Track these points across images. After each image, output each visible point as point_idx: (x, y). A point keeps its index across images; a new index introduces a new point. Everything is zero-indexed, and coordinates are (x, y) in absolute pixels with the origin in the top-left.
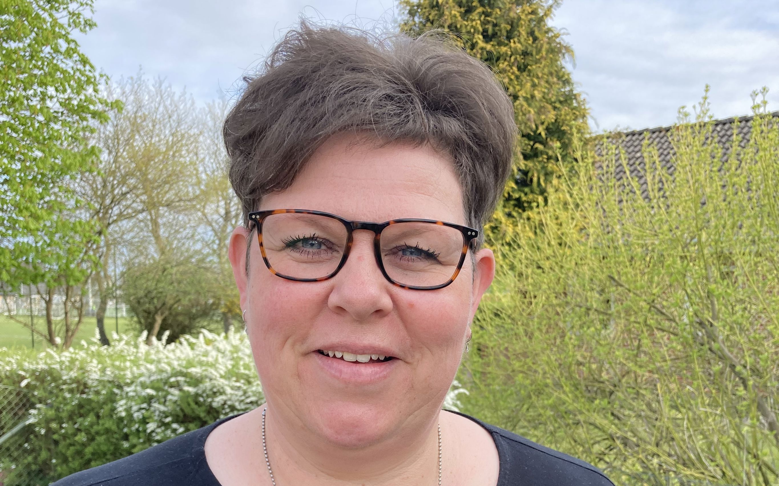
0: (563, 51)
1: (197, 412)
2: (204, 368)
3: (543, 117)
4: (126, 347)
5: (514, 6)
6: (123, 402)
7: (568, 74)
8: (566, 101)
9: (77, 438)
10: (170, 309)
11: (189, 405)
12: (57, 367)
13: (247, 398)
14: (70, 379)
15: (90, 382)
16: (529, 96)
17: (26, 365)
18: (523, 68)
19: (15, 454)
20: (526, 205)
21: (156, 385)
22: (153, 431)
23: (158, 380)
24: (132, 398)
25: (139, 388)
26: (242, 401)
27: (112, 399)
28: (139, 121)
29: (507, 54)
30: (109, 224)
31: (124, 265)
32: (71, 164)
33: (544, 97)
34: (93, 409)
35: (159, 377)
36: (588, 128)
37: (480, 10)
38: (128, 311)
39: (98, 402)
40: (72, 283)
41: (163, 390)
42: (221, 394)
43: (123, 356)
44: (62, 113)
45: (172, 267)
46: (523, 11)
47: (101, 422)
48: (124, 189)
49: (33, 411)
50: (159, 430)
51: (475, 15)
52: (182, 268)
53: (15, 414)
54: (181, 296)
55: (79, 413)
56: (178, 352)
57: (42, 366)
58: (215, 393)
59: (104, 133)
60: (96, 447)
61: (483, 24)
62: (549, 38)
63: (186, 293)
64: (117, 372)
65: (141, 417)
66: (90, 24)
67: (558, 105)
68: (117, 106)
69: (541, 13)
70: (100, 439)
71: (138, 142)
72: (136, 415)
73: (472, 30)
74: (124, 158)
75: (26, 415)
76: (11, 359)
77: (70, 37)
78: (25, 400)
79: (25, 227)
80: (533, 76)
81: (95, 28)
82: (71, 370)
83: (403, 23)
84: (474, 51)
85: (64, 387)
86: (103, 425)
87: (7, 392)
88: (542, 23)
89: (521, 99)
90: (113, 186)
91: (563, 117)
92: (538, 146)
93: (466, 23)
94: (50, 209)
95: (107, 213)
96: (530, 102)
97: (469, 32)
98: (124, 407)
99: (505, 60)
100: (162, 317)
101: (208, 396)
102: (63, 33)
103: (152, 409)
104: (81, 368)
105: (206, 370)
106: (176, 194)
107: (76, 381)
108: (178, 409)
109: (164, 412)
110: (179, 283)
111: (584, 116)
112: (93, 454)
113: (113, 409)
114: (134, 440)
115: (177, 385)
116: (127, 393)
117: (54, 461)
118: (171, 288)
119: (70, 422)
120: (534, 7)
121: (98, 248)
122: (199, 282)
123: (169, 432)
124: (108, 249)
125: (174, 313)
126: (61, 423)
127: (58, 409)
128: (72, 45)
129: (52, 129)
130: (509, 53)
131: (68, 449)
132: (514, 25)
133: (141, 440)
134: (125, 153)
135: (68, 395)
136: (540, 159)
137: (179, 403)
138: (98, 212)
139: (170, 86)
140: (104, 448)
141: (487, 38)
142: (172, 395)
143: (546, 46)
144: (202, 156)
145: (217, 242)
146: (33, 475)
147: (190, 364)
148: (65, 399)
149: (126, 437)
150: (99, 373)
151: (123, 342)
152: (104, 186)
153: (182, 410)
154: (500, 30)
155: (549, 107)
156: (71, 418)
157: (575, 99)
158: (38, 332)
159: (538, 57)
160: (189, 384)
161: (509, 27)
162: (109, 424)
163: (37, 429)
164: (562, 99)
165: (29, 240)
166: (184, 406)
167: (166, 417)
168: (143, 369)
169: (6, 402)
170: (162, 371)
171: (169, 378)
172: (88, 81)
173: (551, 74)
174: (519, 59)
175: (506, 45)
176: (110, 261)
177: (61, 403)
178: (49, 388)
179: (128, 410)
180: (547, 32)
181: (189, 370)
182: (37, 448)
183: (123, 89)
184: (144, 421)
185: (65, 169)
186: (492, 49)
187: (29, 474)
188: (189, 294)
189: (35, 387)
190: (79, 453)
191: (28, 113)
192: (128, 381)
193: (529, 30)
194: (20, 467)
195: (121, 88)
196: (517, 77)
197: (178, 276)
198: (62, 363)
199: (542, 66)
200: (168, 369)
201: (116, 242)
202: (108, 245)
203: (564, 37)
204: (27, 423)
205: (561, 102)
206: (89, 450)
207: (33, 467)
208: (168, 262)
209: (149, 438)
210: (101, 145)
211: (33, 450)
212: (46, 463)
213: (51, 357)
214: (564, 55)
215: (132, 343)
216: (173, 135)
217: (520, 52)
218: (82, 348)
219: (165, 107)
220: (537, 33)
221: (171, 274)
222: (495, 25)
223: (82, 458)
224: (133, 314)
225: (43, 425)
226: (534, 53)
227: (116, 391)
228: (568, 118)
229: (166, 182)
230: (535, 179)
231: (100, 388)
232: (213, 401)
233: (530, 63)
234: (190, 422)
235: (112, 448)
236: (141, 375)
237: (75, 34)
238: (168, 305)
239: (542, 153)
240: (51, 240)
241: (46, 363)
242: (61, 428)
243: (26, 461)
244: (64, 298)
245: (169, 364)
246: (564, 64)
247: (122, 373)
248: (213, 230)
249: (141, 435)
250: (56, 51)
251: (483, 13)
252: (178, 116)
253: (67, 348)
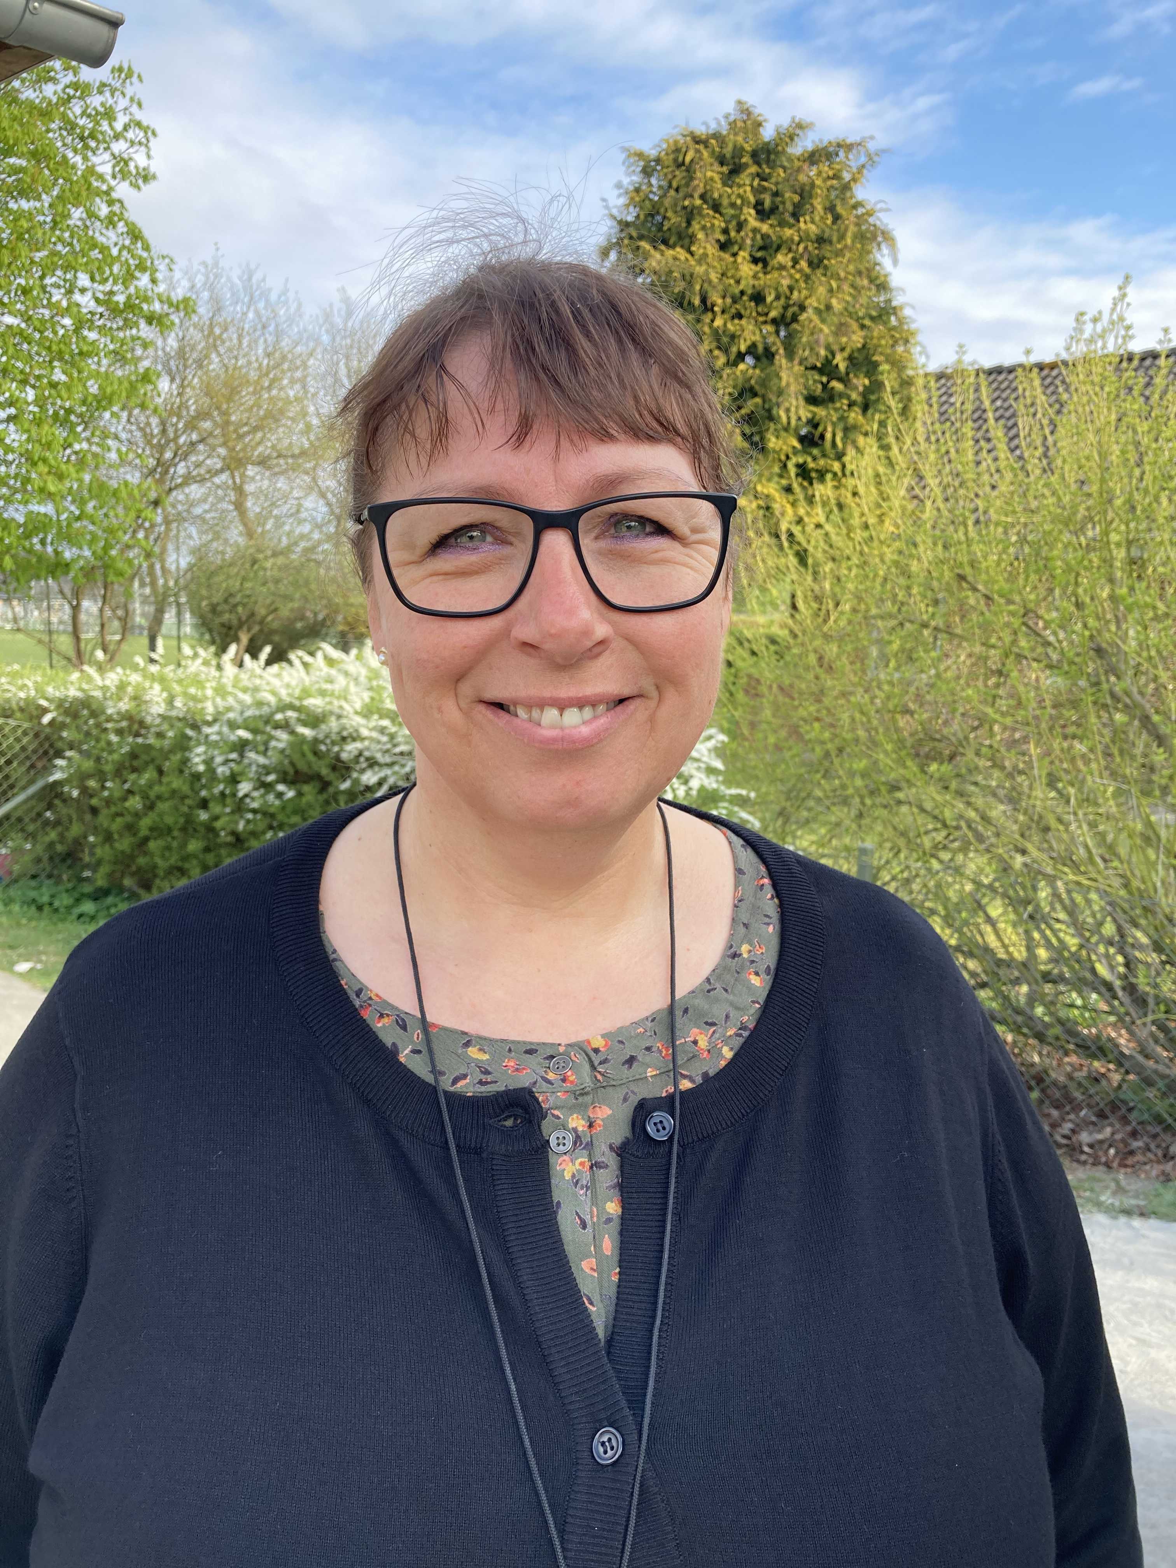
0: (880, 239)
1: (315, 768)
2: (327, 699)
3: (844, 340)
4: (203, 668)
5: (806, 166)
6: (201, 749)
7: (886, 276)
8: (880, 316)
9: (127, 804)
10: (261, 622)
11: (303, 755)
12: (98, 694)
13: (395, 746)
14: (118, 713)
15: (149, 720)
16: (822, 307)
17: (50, 690)
18: (816, 263)
19: (31, 828)
20: (813, 475)
21: (252, 726)
22: (246, 796)
23: (255, 717)
24: (215, 745)
25: (225, 729)
26: (387, 751)
27: (183, 744)
28: (217, 331)
29: (792, 240)
30: (170, 490)
31: (193, 552)
32: (113, 393)
33: (846, 309)
34: (153, 760)
35: (257, 713)
36: (911, 360)
37: (753, 169)
38: (195, 626)
39: (161, 749)
40: (111, 578)
41: (263, 733)
42: (354, 740)
43: (199, 682)
44: (101, 315)
45: (266, 558)
46: (819, 173)
47: (165, 780)
48: (194, 437)
49: (60, 762)
50: (256, 794)
51: (744, 178)
52: (280, 560)
53: (32, 766)
54: (279, 604)
55: (132, 766)
56: (286, 678)
57: (73, 693)
58: (344, 739)
59: (163, 350)
60: (157, 819)
61: (756, 191)
62: (857, 217)
63: (288, 598)
64: (191, 704)
65: (228, 773)
66: (146, 177)
67: (867, 322)
68: (186, 306)
69: (847, 176)
70: (162, 806)
71: (214, 364)
72: (220, 770)
73: (739, 202)
74: (194, 388)
75: (49, 768)
76: (27, 682)
77: (114, 195)
78: (47, 745)
79: (42, 490)
80: (832, 277)
81: (153, 185)
82: (120, 699)
83: (631, 188)
84: (742, 233)
85: (109, 725)
86: (169, 784)
87: (20, 732)
88: (848, 194)
89: (810, 310)
90: (176, 431)
91: (875, 341)
92: (835, 384)
93: (729, 190)
94: (81, 463)
95: (166, 472)
96: (824, 315)
97: (733, 205)
98: (203, 757)
99: (790, 250)
100: (249, 636)
101: (333, 743)
102: (104, 188)
103: (246, 761)
104: (135, 698)
105: (330, 703)
106: (273, 447)
107: (129, 717)
108: (286, 762)
109: (264, 767)
110: (277, 581)
111: (907, 341)
112: (151, 829)
113: (185, 761)
114: (216, 808)
115: (285, 726)
116: (207, 736)
117: (91, 839)
118: (264, 590)
119: (117, 780)
120: (837, 167)
121: (153, 526)
122: (307, 583)
123: (271, 797)
124: (168, 530)
125: (266, 630)
126: (102, 780)
127: (98, 759)
128: (116, 208)
129: (84, 338)
130: (796, 238)
131: (113, 820)
132: (806, 194)
133: (228, 810)
134: (196, 380)
135: (114, 738)
136: (838, 405)
137: (288, 752)
138: (152, 472)
139: (264, 280)
140: (169, 820)
141: (762, 213)
142: (278, 740)
143: (852, 229)
144: (312, 390)
145: (335, 523)
146: (57, 860)
147: (306, 693)
148: (109, 743)
149: (204, 804)
150: (163, 705)
151: (199, 661)
152: (164, 431)
153: (292, 764)
154: (784, 203)
155: (855, 326)
156: (118, 773)
157: (895, 314)
158: (59, 653)
159: (839, 246)
160: (305, 724)
161: (796, 198)
162: (177, 783)
163: (66, 789)
164: (874, 313)
165: (47, 509)
166: (296, 757)
167: (268, 774)
168: (231, 700)
169: (17, 747)
170: (260, 704)
171: (273, 714)
172: (142, 267)
173: (860, 273)
174: (810, 248)
175: (791, 226)
176: (170, 547)
177: (103, 750)
178: (85, 728)
179: (209, 762)
180: (855, 207)
181: (306, 703)
182: (65, 819)
183: (191, 280)
184: (234, 779)
185: (103, 401)
186: (770, 232)
187: (51, 859)
188: (292, 600)
189: (63, 726)
190: (131, 828)
191: (47, 313)
192: (209, 718)
193: (828, 204)
194: (40, 848)
195: (189, 280)
196: (807, 278)
197: (275, 573)
198: (105, 689)
199: (845, 261)
200: (272, 700)
201: (180, 519)
202: (167, 522)
203: (880, 215)
204: (51, 779)
205: (872, 318)
206: (145, 823)
207: (59, 848)
208: (259, 551)
209: (240, 807)
210: (160, 367)
211: (57, 823)
212: (79, 843)
213: (90, 680)
214: (879, 245)
215: (214, 662)
216: (268, 355)
217: (813, 237)
218: (135, 668)
219: (257, 313)
220: (839, 209)
221: (265, 569)
222: (776, 194)
223: (135, 835)
224: (203, 630)
225: (75, 783)
226: (835, 239)
227: (190, 732)
228: (883, 342)
229: (256, 429)
230: (828, 436)
231: (165, 727)
232: (342, 750)
233: (828, 255)
234: (305, 782)
235: (182, 820)
236: (229, 709)
237: (123, 190)
238: (258, 618)
239: (841, 395)
240: (82, 512)
241: (81, 689)
242: (103, 787)
243: (47, 839)
244: (100, 604)
245: (274, 693)
246: (878, 257)
247: (199, 706)
248: (329, 504)
249: (229, 801)
250: (92, 215)
251: (758, 175)
252: (277, 326)
253: (112, 668)
